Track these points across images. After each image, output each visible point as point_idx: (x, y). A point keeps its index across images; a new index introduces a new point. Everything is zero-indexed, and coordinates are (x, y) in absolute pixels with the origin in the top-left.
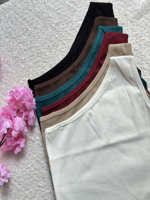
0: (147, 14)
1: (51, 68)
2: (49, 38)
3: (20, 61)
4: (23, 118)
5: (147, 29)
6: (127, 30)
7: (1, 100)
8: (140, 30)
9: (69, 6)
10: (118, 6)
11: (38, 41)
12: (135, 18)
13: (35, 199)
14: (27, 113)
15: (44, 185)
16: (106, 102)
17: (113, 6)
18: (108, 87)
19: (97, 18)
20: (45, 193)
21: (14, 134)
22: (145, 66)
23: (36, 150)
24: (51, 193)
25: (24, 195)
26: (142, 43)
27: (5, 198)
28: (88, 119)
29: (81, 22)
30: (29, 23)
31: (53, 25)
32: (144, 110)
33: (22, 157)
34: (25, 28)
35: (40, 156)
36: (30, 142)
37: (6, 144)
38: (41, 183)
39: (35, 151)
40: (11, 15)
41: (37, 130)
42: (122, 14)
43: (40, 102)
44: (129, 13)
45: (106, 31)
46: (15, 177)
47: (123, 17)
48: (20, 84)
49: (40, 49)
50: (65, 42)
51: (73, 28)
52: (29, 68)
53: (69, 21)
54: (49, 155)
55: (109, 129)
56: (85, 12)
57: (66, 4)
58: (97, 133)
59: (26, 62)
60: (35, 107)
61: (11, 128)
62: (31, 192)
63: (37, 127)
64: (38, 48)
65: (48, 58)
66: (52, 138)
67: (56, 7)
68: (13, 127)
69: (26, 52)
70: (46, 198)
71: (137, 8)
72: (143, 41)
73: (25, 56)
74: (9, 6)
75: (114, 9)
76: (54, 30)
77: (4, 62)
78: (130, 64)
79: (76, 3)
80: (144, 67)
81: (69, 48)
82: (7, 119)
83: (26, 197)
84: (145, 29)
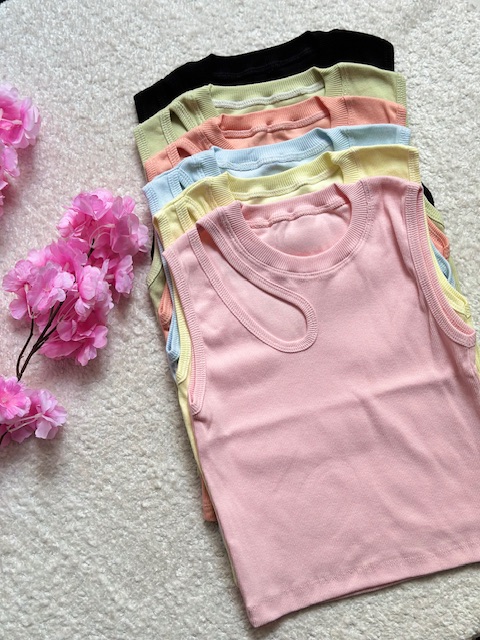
0: (428, 20)
12: (397, 29)
14: (114, 262)
15: (155, 450)
21: (81, 307)
25: (101, 475)
27: (50, 482)
30: (117, 30)
31: (183, 39)
34: (107, 42)
35: (143, 377)
36: (118, 339)
37: (57, 337)
38: (146, 446)
40: (69, 9)
42: (364, 16)
44: (381, 15)
46: (77, 428)
52: (117, 149)
53: (224, 28)
59: (109, 131)
61: (73, 296)
62: (119, 468)
68: (79, 290)
69: (110, 104)
71: (403, 4)
77: (50, 131)
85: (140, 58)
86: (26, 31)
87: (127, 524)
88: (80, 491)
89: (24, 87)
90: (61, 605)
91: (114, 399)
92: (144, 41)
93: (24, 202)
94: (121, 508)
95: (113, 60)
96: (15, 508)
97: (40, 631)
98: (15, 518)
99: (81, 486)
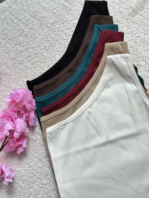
0: (142, 10)
1: (48, 68)
2: (46, 39)
3: (18, 63)
4: (23, 119)
5: (142, 25)
6: (123, 28)
7: (1, 102)
8: (135, 27)
9: (63, 5)
10: (112, 4)
11: (34, 41)
12: (130, 15)
13: (39, 195)
14: (27, 114)
15: (48, 182)
16: (105, 100)
17: (108, 4)
18: (106, 85)
19: (93, 17)
20: (49, 189)
21: (16, 135)
22: (142, 63)
23: (38, 149)
24: (55, 189)
25: (28, 193)
26: (138, 40)
27: (10, 196)
28: (88, 118)
29: (77, 21)
30: (24, 24)
31: (49, 25)
32: (141, 106)
33: (24, 156)
34: (21, 29)
35: (42, 155)
36: (32, 141)
37: (9, 145)
38: (44, 181)
39: (37, 151)
40: (6, 17)
41: (38, 129)
42: (117, 11)
43: (40, 103)
44: (124, 10)
45: (101, 30)
46: (19, 176)
47: (118, 15)
48: (19, 85)
49: (37, 50)
50: (61, 42)
51: (69, 28)
52: (27, 69)
53: (64, 20)
54: (50, 154)
55: (108, 127)
56: (80, 11)
57: (61, 3)
58: (97, 131)
59: (24, 63)
60: (35, 108)
61: (13, 130)
62: (35, 190)
63: (38, 126)
64: (35, 48)
65: (46, 59)
66: (53, 137)
67: (51, 6)
68: (15, 128)
69: (24, 52)
70: (50, 194)
71: (132, 5)
72: (139, 38)
73: (22, 57)
74: (4, 7)
75: (108, 7)
76: (50, 30)
77: (2, 64)
78: (127, 62)
79: (70, 2)
80: (140, 64)
81: (66, 47)
82: (8, 121)
83: (31, 195)
84: (140, 25)
91: (31, 164)
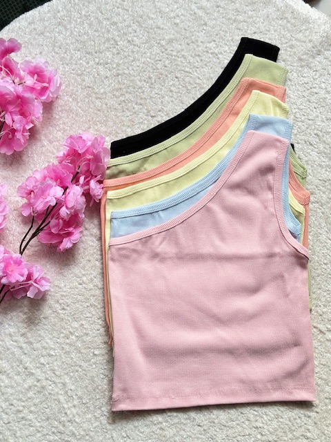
85: (133, 52)
86: (60, 24)
87: (82, 364)
88: (54, 337)
89: (53, 61)
90: (31, 412)
92: (137, 41)
93: (43, 138)
94: (80, 352)
95: (115, 51)
96: (9, 343)
97: (15, 428)
98: (8, 349)
99: (55, 334)
